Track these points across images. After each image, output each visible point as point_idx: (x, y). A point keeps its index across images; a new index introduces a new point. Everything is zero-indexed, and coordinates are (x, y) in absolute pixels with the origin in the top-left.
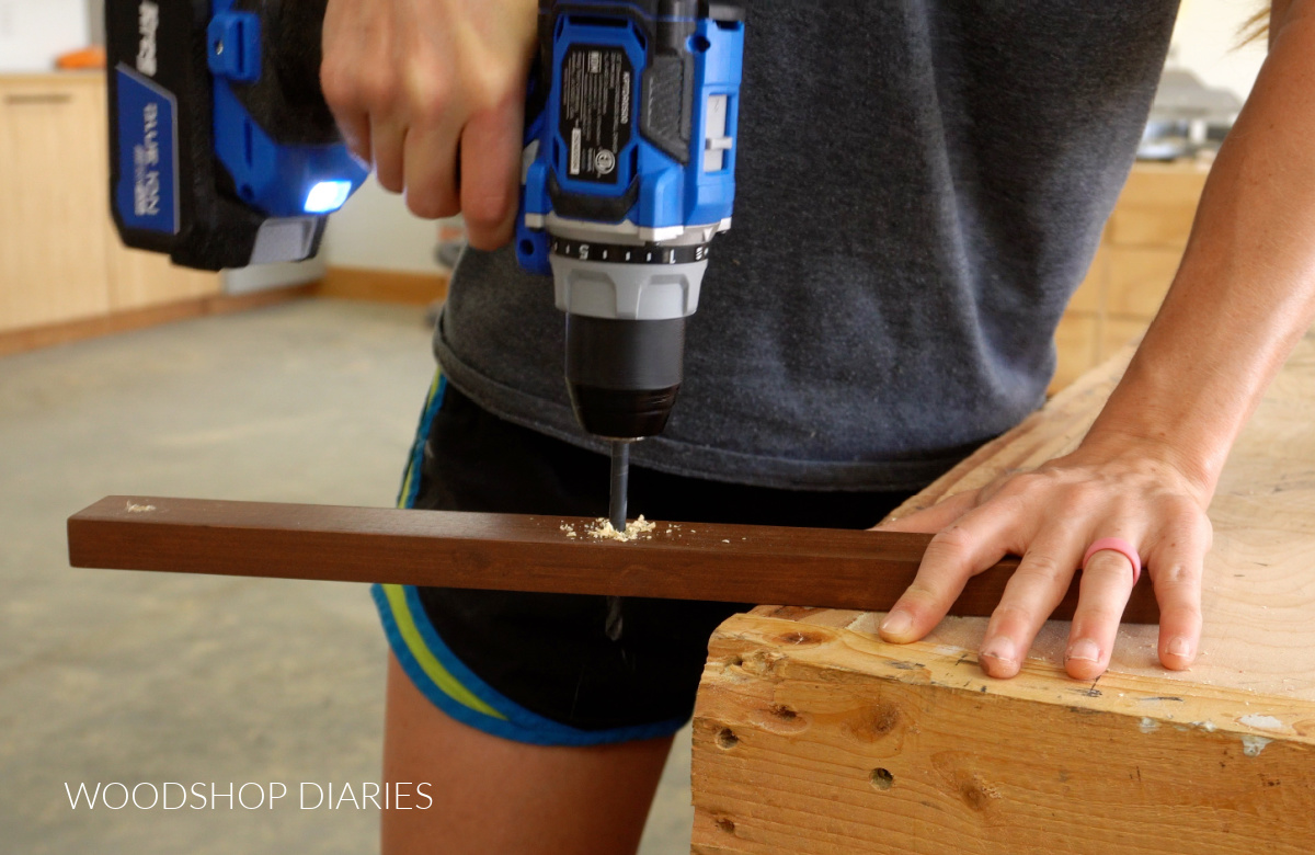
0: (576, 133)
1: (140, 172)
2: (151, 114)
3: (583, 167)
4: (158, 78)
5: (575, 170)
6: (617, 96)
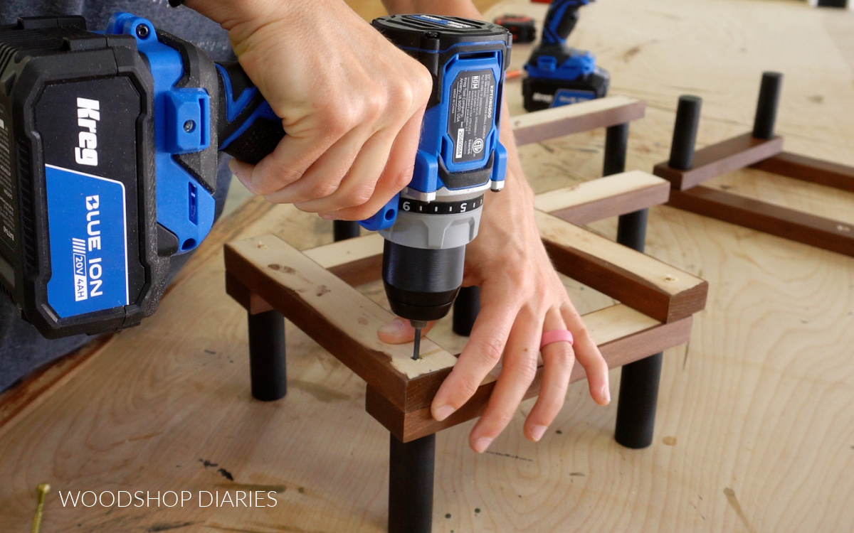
0: (461, 131)
1: (78, 263)
2: (93, 204)
3: (465, 153)
4: (102, 168)
5: (459, 156)
6: (487, 101)
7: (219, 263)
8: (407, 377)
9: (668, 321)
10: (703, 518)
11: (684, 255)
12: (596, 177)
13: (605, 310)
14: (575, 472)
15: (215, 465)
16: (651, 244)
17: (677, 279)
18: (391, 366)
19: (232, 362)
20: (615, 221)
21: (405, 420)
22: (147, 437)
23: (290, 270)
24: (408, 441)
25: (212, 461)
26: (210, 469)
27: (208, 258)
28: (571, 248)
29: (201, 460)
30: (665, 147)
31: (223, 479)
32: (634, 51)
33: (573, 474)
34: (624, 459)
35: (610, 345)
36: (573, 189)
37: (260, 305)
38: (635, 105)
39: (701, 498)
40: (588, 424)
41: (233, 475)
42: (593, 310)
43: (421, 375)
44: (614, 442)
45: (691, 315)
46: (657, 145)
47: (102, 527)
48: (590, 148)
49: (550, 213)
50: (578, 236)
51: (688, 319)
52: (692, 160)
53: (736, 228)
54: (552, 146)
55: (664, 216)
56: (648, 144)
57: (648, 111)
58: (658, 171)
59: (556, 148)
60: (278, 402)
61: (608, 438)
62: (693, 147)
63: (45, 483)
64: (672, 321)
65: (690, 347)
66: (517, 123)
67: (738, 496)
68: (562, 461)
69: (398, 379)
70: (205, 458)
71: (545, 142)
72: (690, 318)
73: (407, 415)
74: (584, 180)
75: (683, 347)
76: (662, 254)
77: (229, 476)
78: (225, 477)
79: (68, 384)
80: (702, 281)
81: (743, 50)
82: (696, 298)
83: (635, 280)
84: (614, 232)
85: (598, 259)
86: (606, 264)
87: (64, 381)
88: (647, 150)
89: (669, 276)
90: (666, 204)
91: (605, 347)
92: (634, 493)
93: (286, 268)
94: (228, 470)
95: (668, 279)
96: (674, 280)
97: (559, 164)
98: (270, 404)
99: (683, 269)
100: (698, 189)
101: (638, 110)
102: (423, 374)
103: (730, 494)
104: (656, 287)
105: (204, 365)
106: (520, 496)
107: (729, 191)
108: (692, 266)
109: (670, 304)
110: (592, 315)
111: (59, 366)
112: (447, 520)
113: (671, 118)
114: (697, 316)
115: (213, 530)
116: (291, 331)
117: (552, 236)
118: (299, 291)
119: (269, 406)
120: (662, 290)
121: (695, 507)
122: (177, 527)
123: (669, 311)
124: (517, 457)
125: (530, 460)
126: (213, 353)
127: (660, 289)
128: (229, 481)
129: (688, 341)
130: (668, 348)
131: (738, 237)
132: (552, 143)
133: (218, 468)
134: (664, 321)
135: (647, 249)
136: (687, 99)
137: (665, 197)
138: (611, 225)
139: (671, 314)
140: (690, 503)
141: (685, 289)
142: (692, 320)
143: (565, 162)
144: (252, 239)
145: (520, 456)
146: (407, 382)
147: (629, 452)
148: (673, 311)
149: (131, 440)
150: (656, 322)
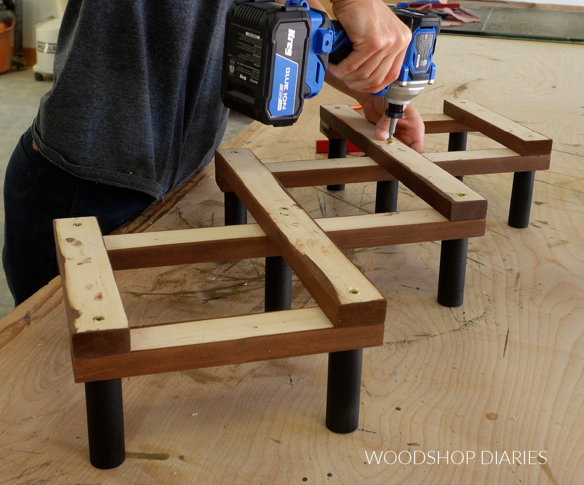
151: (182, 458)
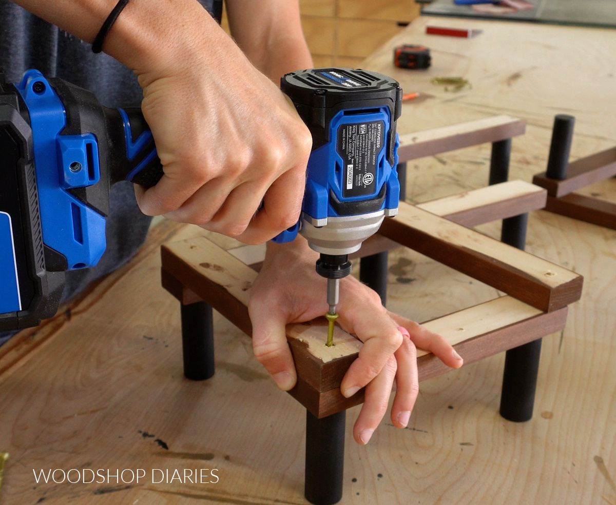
7: (156, 260)
8: (322, 361)
9: (549, 310)
10: (576, 482)
11: (559, 254)
12: (483, 186)
13: (493, 301)
14: (465, 442)
15: (152, 436)
16: (531, 244)
17: (556, 274)
18: (308, 352)
19: (167, 346)
20: (499, 224)
21: (321, 398)
22: (94, 412)
23: (218, 268)
24: (322, 417)
25: (150, 433)
26: (147, 439)
27: (146, 256)
28: (464, 248)
29: (140, 432)
30: (543, 159)
31: (159, 448)
32: (516, 76)
33: (462, 444)
34: (508, 431)
35: (496, 333)
36: (462, 196)
37: (191, 297)
38: (516, 123)
39: (574, 465)
40: (476, 400)
41: (168, 445)
42: (480, 303)
43: (334, 359)
44: (499, 417)
45: (566, 306)
46: (536, 158)
47: (55, 490)
48: (479, 160)
49: (443, 217)
50: (469, 237)
51: (564, 310)
52: (566, 171)
53: (605, 230)
54: (445, 159)
55: (542, 220)
56: (529, 157)
57: (528, 128)
58: (537, 181)
59: (449, 161)
60: (207, 381)
61: (493, 413)
62: (567, 159)
63: (4, 452)
64: (552, 310)
65: (565, 335)
66: (414, 139)
67: (606, 463)
68: (453, 432)
69: (314, 363)
70: (143, 430)
71: (440, 155)
72: (566, 308)
73: (321, 394)
74: (473, 189)
75: (559, 334)
76: (540, 253)
77: (164, 445)
78: (161, 447)
79: (24, 365)
80: (578, 276)
81: (611, 75)
82: (573, 290)
83: (520, 275)
84: (498, 234)
85: (488, 257)
86: (495, 261)
87: (21, 363)
88: (528, 163)
89: (549, 271)
90: (545, 209)
91: (493, 334)
92: (516, 460)
93: (215, 266)
94: (164, 440)
95: (549, 274)
96: (553, 274)
97: (451, 174)
98: (200, 383)
99: (559, 264)
100: (572, 196)
101: (519, 128)
102: (336, 359)
103: (599, 461)
104: (538, 281)
105: (143, 349)
106: (417, 463)
107: (599, 198)
108: (567, 263)
109: (551, 295)
110: (480, 306)
111: (17, 350)
112: (354, 483)
113: (548, 135)
114: (571, 306)
115: (151, 492)
116: (218, 319)
117: (447, 237)
118: (227, 286)
119: (198, 385)
120: (543, 284)
121: (569, 473)
122: (120, 489)
123: (550, 301)
124: (414, 429)
125: (426, 432)
126: (151, 339)
127: (542, 283)
128: (164, 450)
129: (562, 329)
130: (546, 335)
131: (606, 239)
132: (445, 156)
133: (155, 438)
134: (546, 311)
135: (527, 248)
136: (563, 118)
137: (543, 203)
138: (496, 226)
139: (551, 305)
140: (565, 469)
141: (564, 282)
142: (567, 310)
143: (456, 173)
144: (185, 241)
145: (417, 428)
146: (322, 365)
147: (511, 424)
148: (553, 301)
149: (79, 414)
150: (538, 312)
151: (227, 458)
